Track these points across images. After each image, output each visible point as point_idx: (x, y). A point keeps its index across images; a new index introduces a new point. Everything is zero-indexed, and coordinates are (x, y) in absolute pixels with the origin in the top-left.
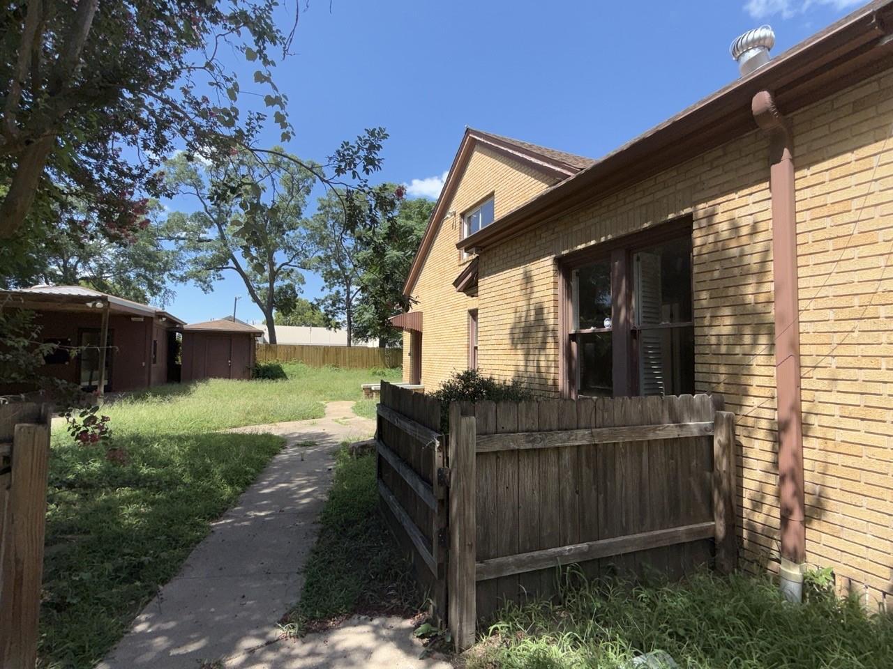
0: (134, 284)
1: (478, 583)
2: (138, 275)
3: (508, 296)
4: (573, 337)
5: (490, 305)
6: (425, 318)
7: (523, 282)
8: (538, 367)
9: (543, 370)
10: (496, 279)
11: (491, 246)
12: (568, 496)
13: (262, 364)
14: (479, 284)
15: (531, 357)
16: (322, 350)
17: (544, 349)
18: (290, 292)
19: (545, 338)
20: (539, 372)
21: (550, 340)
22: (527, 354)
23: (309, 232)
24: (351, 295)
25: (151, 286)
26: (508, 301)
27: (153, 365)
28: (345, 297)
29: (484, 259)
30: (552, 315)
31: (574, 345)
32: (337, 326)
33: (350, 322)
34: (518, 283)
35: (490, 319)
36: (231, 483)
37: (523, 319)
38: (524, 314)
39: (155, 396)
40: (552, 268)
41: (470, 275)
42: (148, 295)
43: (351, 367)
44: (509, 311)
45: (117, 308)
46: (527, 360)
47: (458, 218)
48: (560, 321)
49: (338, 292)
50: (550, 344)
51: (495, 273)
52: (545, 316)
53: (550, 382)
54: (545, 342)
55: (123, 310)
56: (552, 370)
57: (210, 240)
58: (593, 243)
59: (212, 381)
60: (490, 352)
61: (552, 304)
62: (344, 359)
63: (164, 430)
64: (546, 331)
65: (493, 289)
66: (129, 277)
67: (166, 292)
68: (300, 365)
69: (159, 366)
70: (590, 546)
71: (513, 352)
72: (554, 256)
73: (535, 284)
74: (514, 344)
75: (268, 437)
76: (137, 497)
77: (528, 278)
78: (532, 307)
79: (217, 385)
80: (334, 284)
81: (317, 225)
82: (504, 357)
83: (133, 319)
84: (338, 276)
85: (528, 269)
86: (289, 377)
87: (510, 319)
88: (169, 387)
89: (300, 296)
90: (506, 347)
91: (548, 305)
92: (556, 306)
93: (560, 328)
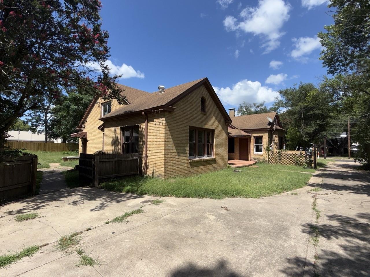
1: (99, 179)
3: (111, 133)
4: (124, 143)
6: (88, 134)
9: (118, 150)
10: (108, 129)
11: (108, 121)
12: (114, 168)
14: (104, 129)
19: (118, 143)
22: (115, 147)
24: (47, 118)
26: (111, 135)
28: (43, 119)
29: (106, 123)
31: (124, 145)
33: (46, 131)
34: (113, 131)
38: (114, 138)
40: (120, 129)
41: (102, 127)
43: (52, 151)
44: (111, 137)
47: (100, 105)
48: (121, 140)
49: (40, 116)
50: (119, 145)
51: (108, 127)
52: (118, 139)
53: (119, 153)
54: (118, 144)
56: (120, 150)
58: (126, 126)
65: (108, 131)
70: (117, 175)
72: (120, 127)
73: (117, 132)
74: (112, 145)
77: (115, 130)
78: (116, 137)
82: (110, 148)
85: (115, 128)
87: (111, 139)
90: (110, 145)
91: (119, 137)
92: (120, 137)
93: (121, 142)
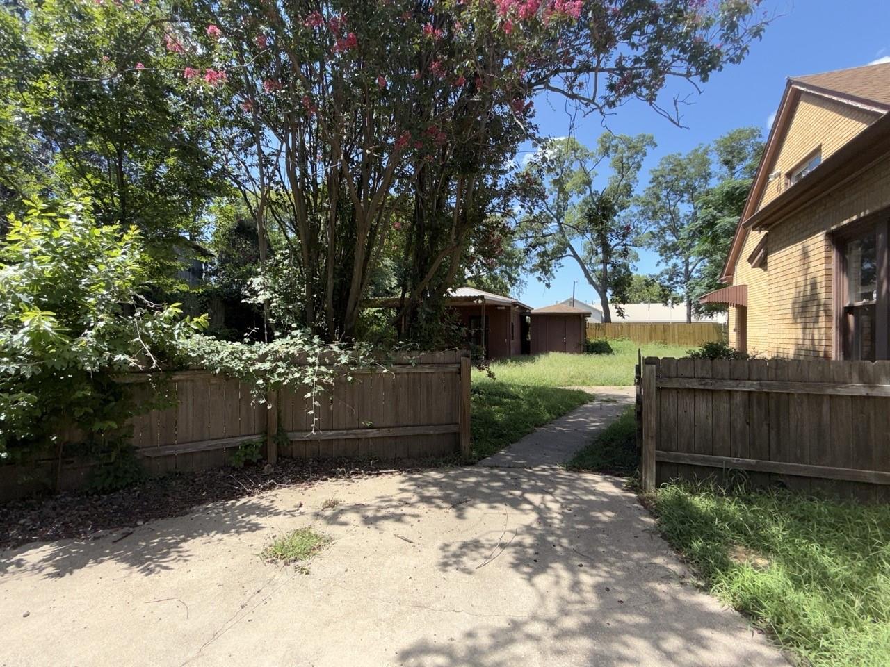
0: (500, 278)
1: (657, 462)
2: (502, 271)
3: (791, 271)
4: (850, 310)
5: (777, 280)
6: (750, 291)
7: (801, 257)
8: (813, 340)
9: (816, 343)
10: (780, 256)
11: (776, 224)
12: (739, 424)
13: (592, 341)
14: (768, 261)
15: (808, 331)
16: (649, 327)
17: (818, 322)
18: (623, 271)
19: (818, 311)
20: (813, 345)
21: (822, 313)
22: (805, 328)
23: (641, 208)
24: (690, 268)
25: (511, 279)
26: (790, 276)
27: (512, 341)
28: (683, 270)
29: (772, 235)
30: (823, 290)
31: (851, 318)
32: (677, 301)
33: (689, 297)
34: (798, 258)
35: (776, 294)
36: (550, 412)
37: (801, 294)
38: (802, 289)
39: (512, 361)
40: (823, 243)
41: (762, 251)
42: (509, 286)
44: (791, 286)
45: (489, 302)
46: (804, 334)
47: (783, 180)
48: (833, 295)
49: (675, 266)
50: (822, 319)
51: (781, 249)
52: (819, 291)
53: (822, 354)
54: (819, 316)
55: (492, 303)
56: (823, 343)
57: (551, 234)
58: (855, 218)
59: (551, 354)
60: (777, 327)
61: (823, 278)
62: (673, 337)
63: (516, 381)
64: (819, 305)
65: (779, 265)
66: (496, 274)
67: (520, 283)
68: (626, 342)
69: (515, 342)
70: (757, 462)
71: (794, 326)
72: (825, 232)
73: (811, 259)
74: (795, 318)
75: (581, 392)
76: (501, 411)
77: (805, 254)
78: (808, 282)
79: (554, 356)
80: (671, 257)
81: (649, 199)
82: (787, 331)
83: (499, 308)
84: (674, 248)
85: (806, 245)
86: (615, 353)
87: (791, 294)
88: (522, 356)
89: (634, 274)
90: (788, 321)
91: (821, 280)
92: (828, 281)
93: (833, 302)
